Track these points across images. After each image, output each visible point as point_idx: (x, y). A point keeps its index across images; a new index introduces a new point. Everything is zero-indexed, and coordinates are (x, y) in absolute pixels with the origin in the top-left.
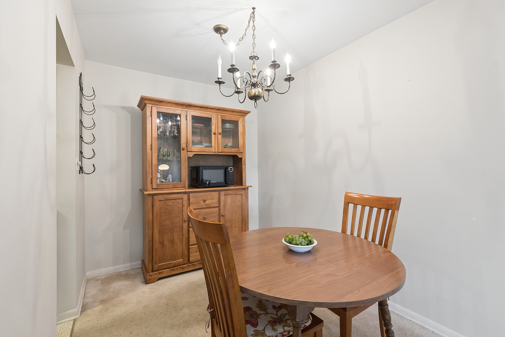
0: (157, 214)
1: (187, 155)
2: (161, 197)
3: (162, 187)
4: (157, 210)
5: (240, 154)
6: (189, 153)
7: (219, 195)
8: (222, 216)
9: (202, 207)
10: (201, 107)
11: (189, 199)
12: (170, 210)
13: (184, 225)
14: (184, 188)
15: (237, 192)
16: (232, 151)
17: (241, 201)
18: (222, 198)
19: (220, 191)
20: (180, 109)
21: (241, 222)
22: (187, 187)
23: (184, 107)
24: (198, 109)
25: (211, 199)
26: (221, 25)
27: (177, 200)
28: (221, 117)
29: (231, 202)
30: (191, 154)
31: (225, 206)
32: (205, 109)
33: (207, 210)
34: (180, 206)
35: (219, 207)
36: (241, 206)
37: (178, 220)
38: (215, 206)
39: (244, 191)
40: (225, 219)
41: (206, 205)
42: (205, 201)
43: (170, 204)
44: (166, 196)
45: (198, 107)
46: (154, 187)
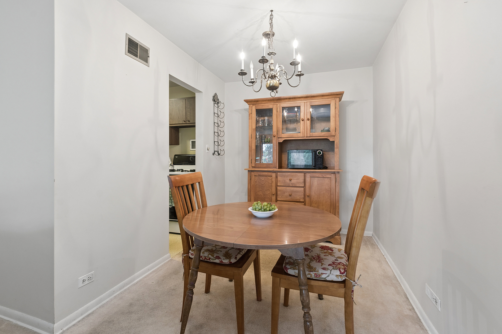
0: (253, 186)
1: (277, 141)
2: (256, 174)
3: (259, 166)
4: (253, 183)
5: (332, 138)
6: (279, 139)
7: (305, 176)
8: (308, 196)
9: (288, 185)
10: (289, 98)
11: (277, 177)
12: (263, 184)
13: (273, 198)
14: (275, 168)
15: (324, 176)
16: (321, 135)
17: (330, 184)
18: (308, 179)
19: (305, 173)
20: (273, 104)
21: (330, 206)
22: (277, 168)
23: (275, 102)
24: (287, 100)
25: (297, 179)
26: (266, 32)
27: (268, 177)
28: (310, 104)
29: (317, 184)
30: (282, 140)
31: (310, 187)
32: (294, 99)
33: (292, 188)
34: (270, 182)
35: (304, 187)
36: (330, 189)
37: (268, 193)
38: (300, 186)
39: (333, 175)
40: (310, 199)
41: (292, 184)
42: (290, 180)
43: (262, 179)
44: (259, 173)
45: (287, 99)
46: (253, 166)
